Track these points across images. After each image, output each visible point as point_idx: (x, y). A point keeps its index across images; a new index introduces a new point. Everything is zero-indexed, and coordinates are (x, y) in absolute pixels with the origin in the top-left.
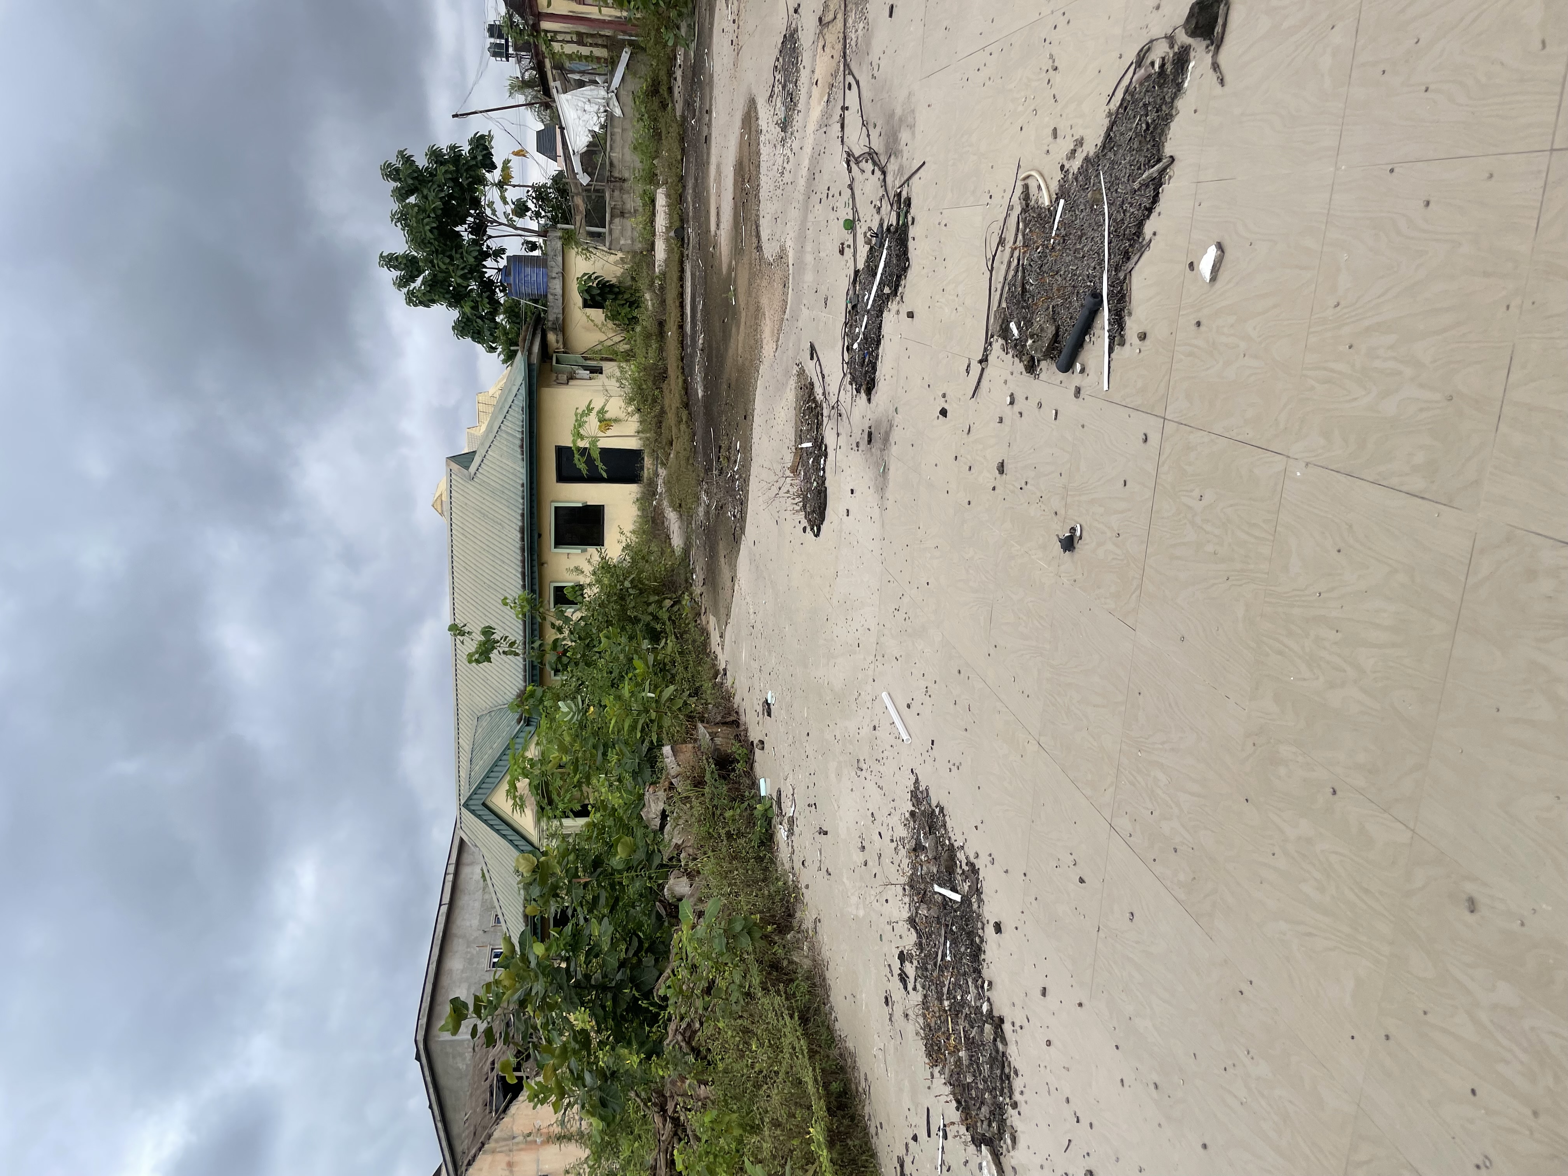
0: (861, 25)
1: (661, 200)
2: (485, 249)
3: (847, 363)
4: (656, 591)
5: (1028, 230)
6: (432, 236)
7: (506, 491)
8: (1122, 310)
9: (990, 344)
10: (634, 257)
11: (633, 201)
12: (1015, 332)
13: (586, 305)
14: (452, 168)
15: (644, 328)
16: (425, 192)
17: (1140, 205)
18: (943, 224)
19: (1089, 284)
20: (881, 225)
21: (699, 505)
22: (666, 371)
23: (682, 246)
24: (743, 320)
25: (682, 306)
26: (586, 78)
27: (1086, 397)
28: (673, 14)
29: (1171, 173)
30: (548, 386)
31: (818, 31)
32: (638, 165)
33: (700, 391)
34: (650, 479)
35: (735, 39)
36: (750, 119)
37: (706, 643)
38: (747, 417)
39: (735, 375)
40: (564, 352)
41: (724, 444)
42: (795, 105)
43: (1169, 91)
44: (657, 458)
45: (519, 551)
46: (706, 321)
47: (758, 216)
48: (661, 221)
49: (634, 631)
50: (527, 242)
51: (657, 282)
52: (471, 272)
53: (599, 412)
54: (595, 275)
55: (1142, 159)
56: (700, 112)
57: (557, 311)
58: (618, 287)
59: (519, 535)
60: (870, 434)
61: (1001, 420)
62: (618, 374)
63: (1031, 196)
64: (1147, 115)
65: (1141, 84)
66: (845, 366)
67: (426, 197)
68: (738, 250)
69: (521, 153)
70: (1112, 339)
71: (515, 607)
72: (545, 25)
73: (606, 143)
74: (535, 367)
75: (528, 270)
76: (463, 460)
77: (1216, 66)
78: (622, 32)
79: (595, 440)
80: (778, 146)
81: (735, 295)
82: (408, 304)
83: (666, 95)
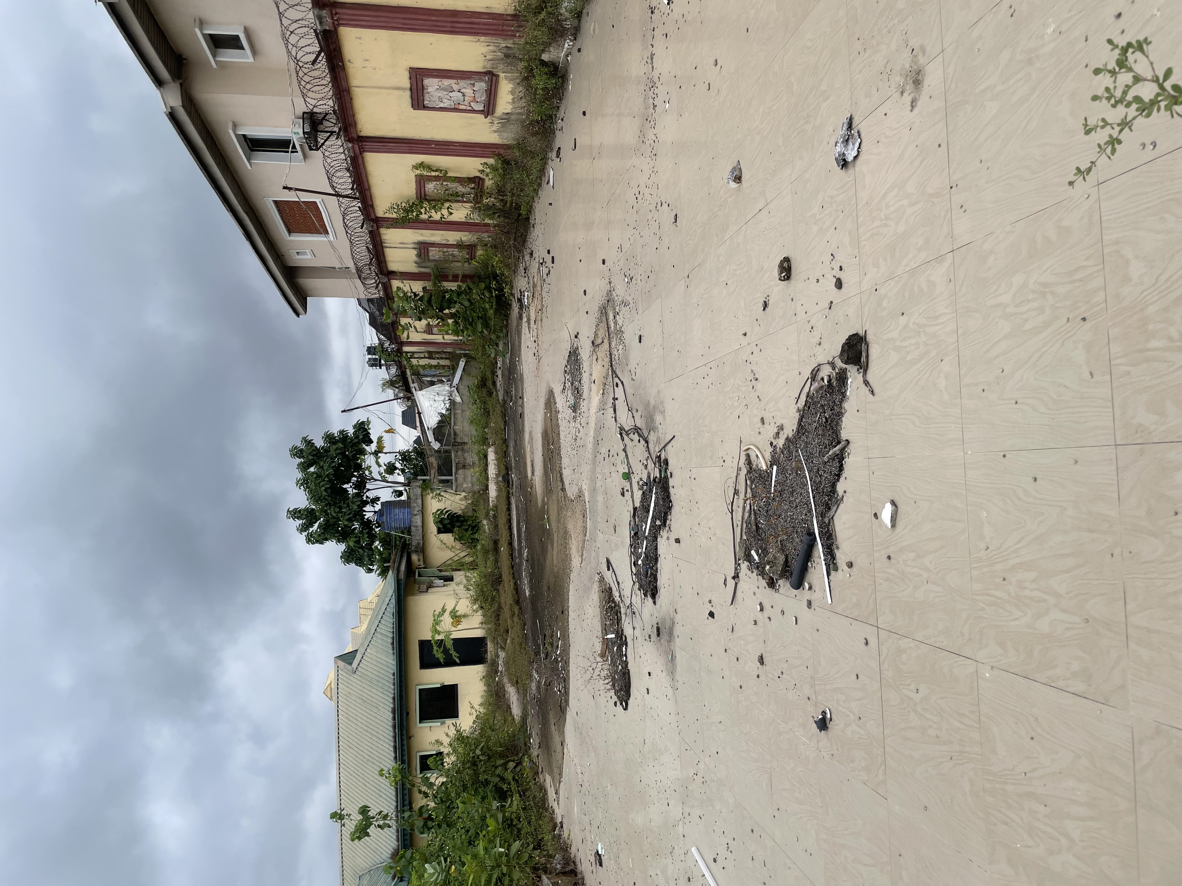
0: (621, 347)
1: (491, 456)
2: (365, 499)
3: (635, 575)
4: (502, 756)
5: (754, 486)
6: (326, 494)
7: (381, 680)
8: (832, 544)
9: (739, 565)
10: (473, 495)
11: (471, 457)
12: (756, 557)
13: (440, 531)
14: (340, 445)
15: (483, 545)
16: (322, 463)
17: (831, 472)
18: (693, 478)
19: (804, 525)
20: (649, 477)
21: (532, 681)
22: (500, 576)
23: (508, 486)
24: (555, 539)
25: (510, 528)
26: (435, 379)
27: (817, 608)
28: (493, 337)
29: (849, 451)
30: (413, 594)
31: (592, 350)
32: (474, 433)
33: (527, 591)
34: (492, 660)
35: (536, 352)
36: (550, 402)
37: (544, 799)
38: (564, 611)
39: (552, 580)
40: (424, 568)
41: (548, 633)
42: (581, 396)
43: (838, 398)
44: (497, 643)
45: (391, 729)
46: (529, 540)
47: (561, 468)
48: (492, 470)
49: (485, 792)
50: (396, 491)
51: (492, 513)
52: (355, 516)
53: (451, 612)
54: (446, 510)
55: (827, 442)
56: (516, 398)
57: (418, 538)
58: (463, 517)
59: (391, 715)
60: (658, 629)
61: (756, 623)
62: (465, 582)
63: (752, 461)
64: (825, 413)
65: (817, 392)
66: (634, 577)
67: (322, 467)
68: (548, 490)
69: (391, 431)
70: (828, 566)
71: (389, 777)
72: (406, 349)
73: (451, 420)
74: (403, 582)
75: (397, 511)
76: (348, 658)
77: (866, 383)
78: (459, 349)
79: (450, 633)
80: (571, 422)
81: (548, 522)
82: (308, 543)
83: (491, 387)
